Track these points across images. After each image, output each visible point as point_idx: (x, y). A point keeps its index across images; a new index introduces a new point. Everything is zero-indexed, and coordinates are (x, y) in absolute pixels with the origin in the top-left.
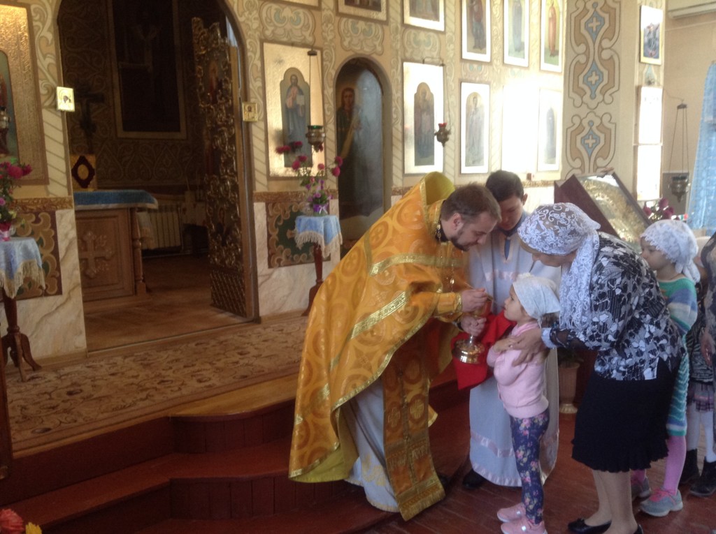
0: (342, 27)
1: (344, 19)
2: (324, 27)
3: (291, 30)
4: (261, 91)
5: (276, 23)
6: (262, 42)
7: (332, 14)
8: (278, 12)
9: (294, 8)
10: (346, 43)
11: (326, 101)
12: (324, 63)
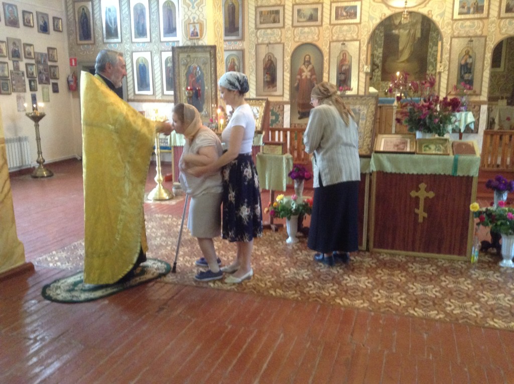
0: (502, 23)
1: (503, 20)
2: (489, 26)
3: (469, 31)
4: (448, 58)
5: (461, 29)
6: (451, 38)
7: (496, 19)
8: (462, 24)
9: (471, 21)
10: (503, 31)
11: (486, 59)
12: (487, 43)
